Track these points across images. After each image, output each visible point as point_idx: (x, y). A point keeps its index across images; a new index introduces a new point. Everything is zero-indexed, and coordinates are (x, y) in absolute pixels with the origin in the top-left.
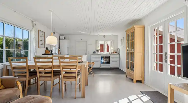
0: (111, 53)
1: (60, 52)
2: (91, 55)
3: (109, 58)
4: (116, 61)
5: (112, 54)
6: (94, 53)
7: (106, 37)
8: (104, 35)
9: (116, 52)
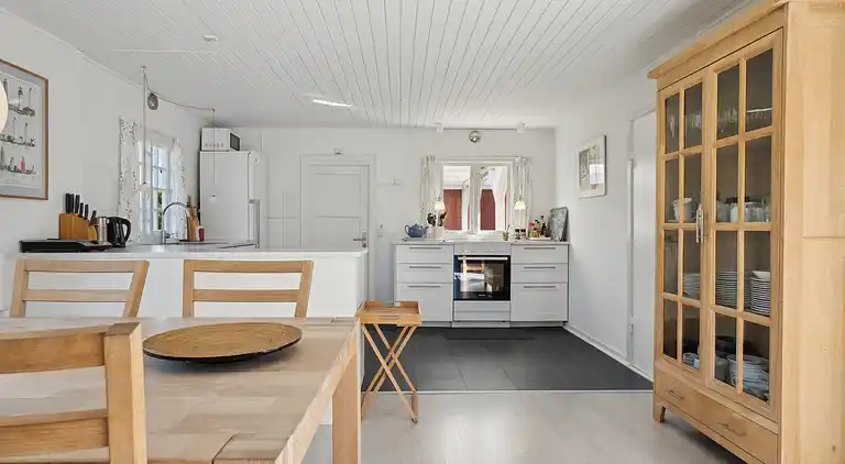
0: (512, 232)
1: (198, 228)
2: (393, 247)
3: (506, 265)
4: (550, 287)
5: (522, 241)
6: (415, 233)
7: (482, 139)
8: (475, 130)
9: (545, 231)
